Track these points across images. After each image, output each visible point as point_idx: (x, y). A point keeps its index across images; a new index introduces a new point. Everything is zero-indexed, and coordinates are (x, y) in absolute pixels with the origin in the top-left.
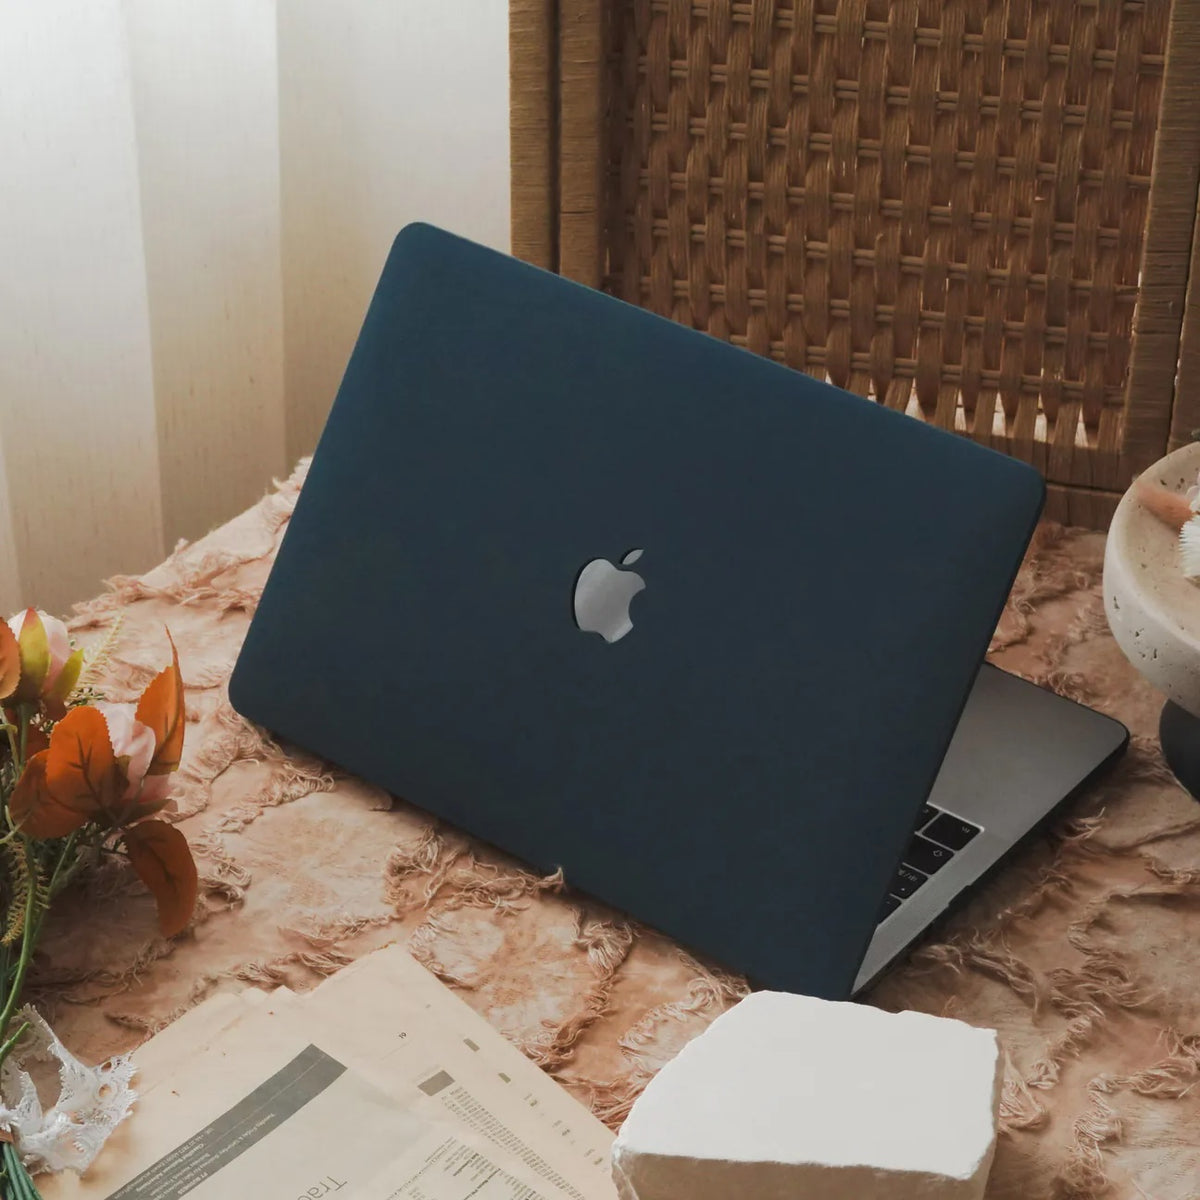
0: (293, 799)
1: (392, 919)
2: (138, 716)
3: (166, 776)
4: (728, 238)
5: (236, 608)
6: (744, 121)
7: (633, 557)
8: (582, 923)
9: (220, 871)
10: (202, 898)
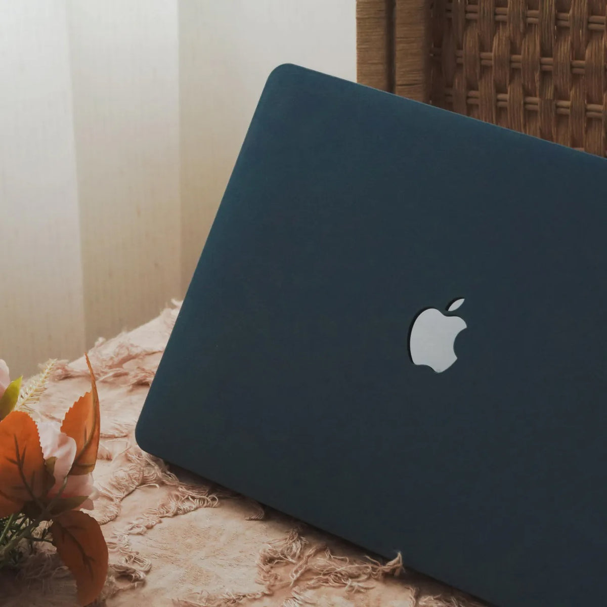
0: (185, 512)
1: (265, 595)
2: (62, 429)
3: (85, 476)
4: (525, 103)
5: (141, 384)
6: (537, 9)
7: (456, 305)
8: (417, 597)
9: (127, 561)
10: (112, 578)
